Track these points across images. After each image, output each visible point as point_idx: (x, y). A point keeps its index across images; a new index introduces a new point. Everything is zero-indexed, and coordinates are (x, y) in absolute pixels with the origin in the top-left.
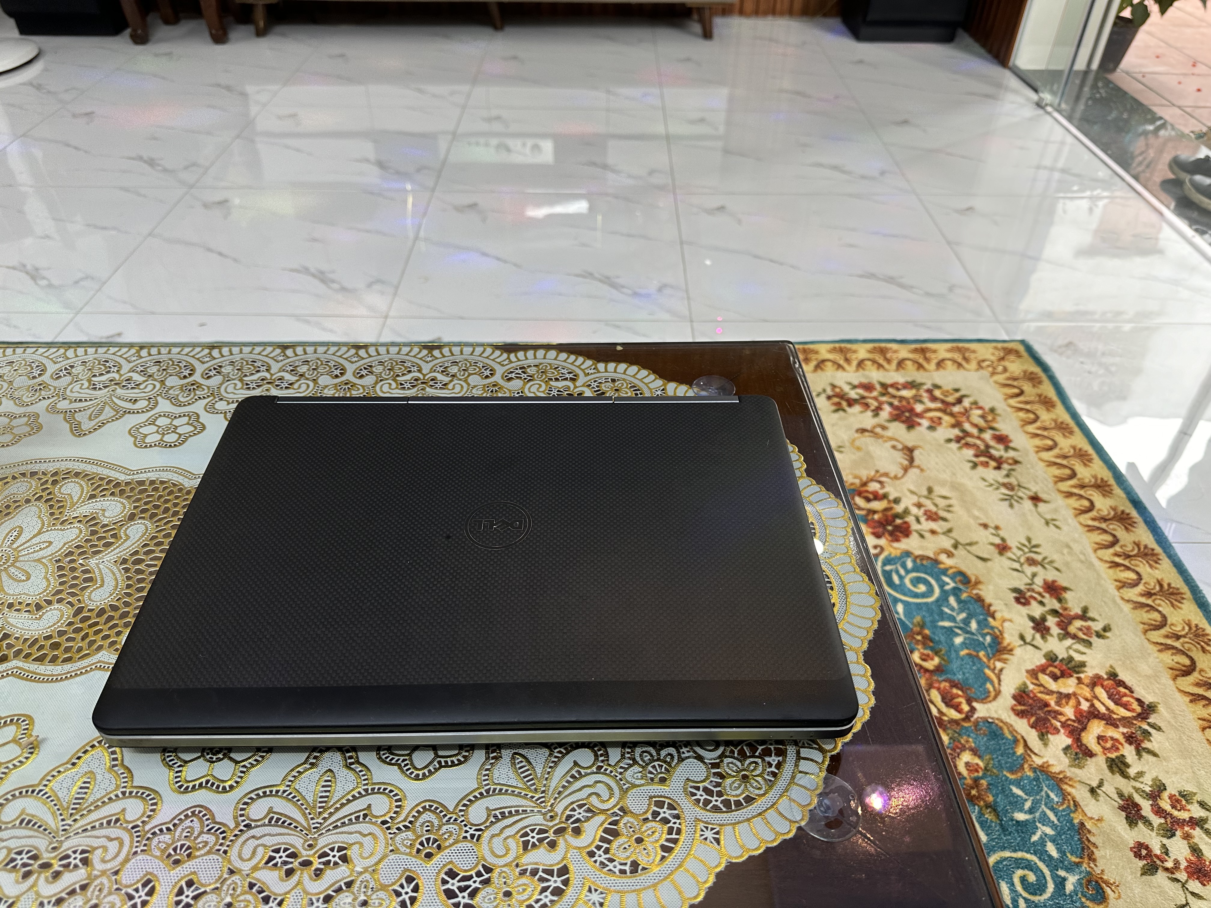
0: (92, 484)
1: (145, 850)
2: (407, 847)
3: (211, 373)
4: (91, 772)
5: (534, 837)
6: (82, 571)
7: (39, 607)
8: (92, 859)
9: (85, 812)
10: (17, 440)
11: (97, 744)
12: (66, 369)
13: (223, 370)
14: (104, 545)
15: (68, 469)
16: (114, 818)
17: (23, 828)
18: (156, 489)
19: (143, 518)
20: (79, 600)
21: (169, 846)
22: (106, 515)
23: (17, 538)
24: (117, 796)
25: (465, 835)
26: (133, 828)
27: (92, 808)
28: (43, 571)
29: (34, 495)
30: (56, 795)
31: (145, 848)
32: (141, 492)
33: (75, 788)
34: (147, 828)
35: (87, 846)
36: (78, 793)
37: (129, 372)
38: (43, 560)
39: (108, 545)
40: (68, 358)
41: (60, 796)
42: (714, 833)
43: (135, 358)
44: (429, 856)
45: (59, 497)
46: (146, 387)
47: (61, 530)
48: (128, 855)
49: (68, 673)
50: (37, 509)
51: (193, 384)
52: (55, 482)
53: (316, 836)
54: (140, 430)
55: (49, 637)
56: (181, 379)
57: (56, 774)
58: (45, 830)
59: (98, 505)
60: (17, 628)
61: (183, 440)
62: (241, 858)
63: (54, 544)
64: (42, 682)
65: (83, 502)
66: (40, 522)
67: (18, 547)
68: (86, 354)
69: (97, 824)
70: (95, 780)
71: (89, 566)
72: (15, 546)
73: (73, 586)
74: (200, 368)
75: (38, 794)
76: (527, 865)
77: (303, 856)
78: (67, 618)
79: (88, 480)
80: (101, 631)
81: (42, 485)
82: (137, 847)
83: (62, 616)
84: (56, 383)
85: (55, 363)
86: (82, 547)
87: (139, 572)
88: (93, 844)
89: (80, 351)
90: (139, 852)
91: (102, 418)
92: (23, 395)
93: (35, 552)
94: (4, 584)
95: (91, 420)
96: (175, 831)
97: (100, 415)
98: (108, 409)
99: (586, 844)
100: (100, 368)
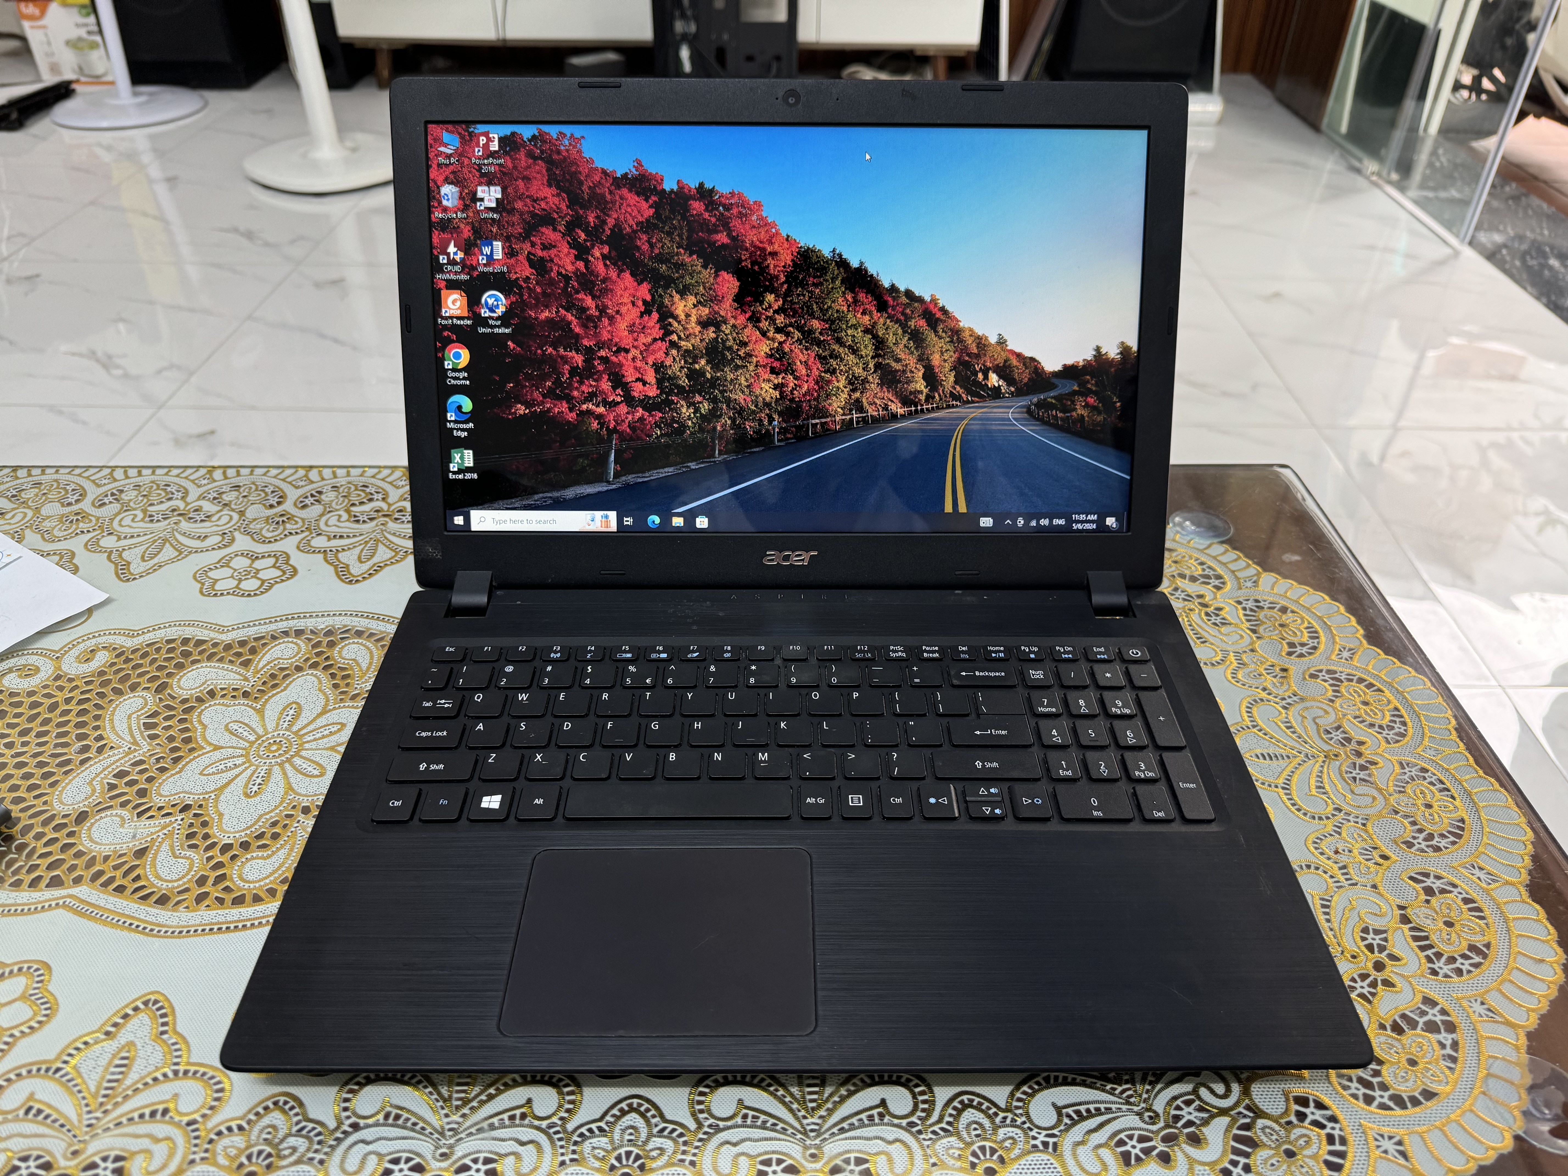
0: (382, 647)
1: (576, 1160)
2: (955, 1159)
5: (1135, 1148)
8: (502, 1173)
9: (475, 1104)
10: (266, 587)
12: (312, 496)
15: (345, 626)
16: (518, 1112)
17: (392, 1126)
21: (608, 1153)
23: (296, 717)
25: (1033, 1142)
26: (549, 1127)
27: (484, 1098)
29: (306, 661)
31: (575, 1157)
34: (570, 1127)
35: (491, 1152)
37: (399, 500)
40: (312, 482)
42: (1395, 1144)
43: (403, 482)
45: (341, 663)
48: (553, 1166)
50: (314, 679)
52: (331, 644)
53: (817, 1142)
58: (423, 1128)
66: (321, 696)
67: (300, 730)
68: (335, 476)
69: (496, 1121)
72: (295, 729)
79: (377, 641)
81: (314, 647)
82: (562, 1154)
84: (303, 514)
85: (297, 487)
88: (497, 1150)
89: (327, 473)
90: (568, 1162)
91: (375, 560)
92: (261, 529)
93: (324, 737)
94: (292, 780)
95: (361, 562)
96: (612, 1132)
97: (372, 556)
98: (381, 548)
99: (1214, 1159)
100: (359, 495)
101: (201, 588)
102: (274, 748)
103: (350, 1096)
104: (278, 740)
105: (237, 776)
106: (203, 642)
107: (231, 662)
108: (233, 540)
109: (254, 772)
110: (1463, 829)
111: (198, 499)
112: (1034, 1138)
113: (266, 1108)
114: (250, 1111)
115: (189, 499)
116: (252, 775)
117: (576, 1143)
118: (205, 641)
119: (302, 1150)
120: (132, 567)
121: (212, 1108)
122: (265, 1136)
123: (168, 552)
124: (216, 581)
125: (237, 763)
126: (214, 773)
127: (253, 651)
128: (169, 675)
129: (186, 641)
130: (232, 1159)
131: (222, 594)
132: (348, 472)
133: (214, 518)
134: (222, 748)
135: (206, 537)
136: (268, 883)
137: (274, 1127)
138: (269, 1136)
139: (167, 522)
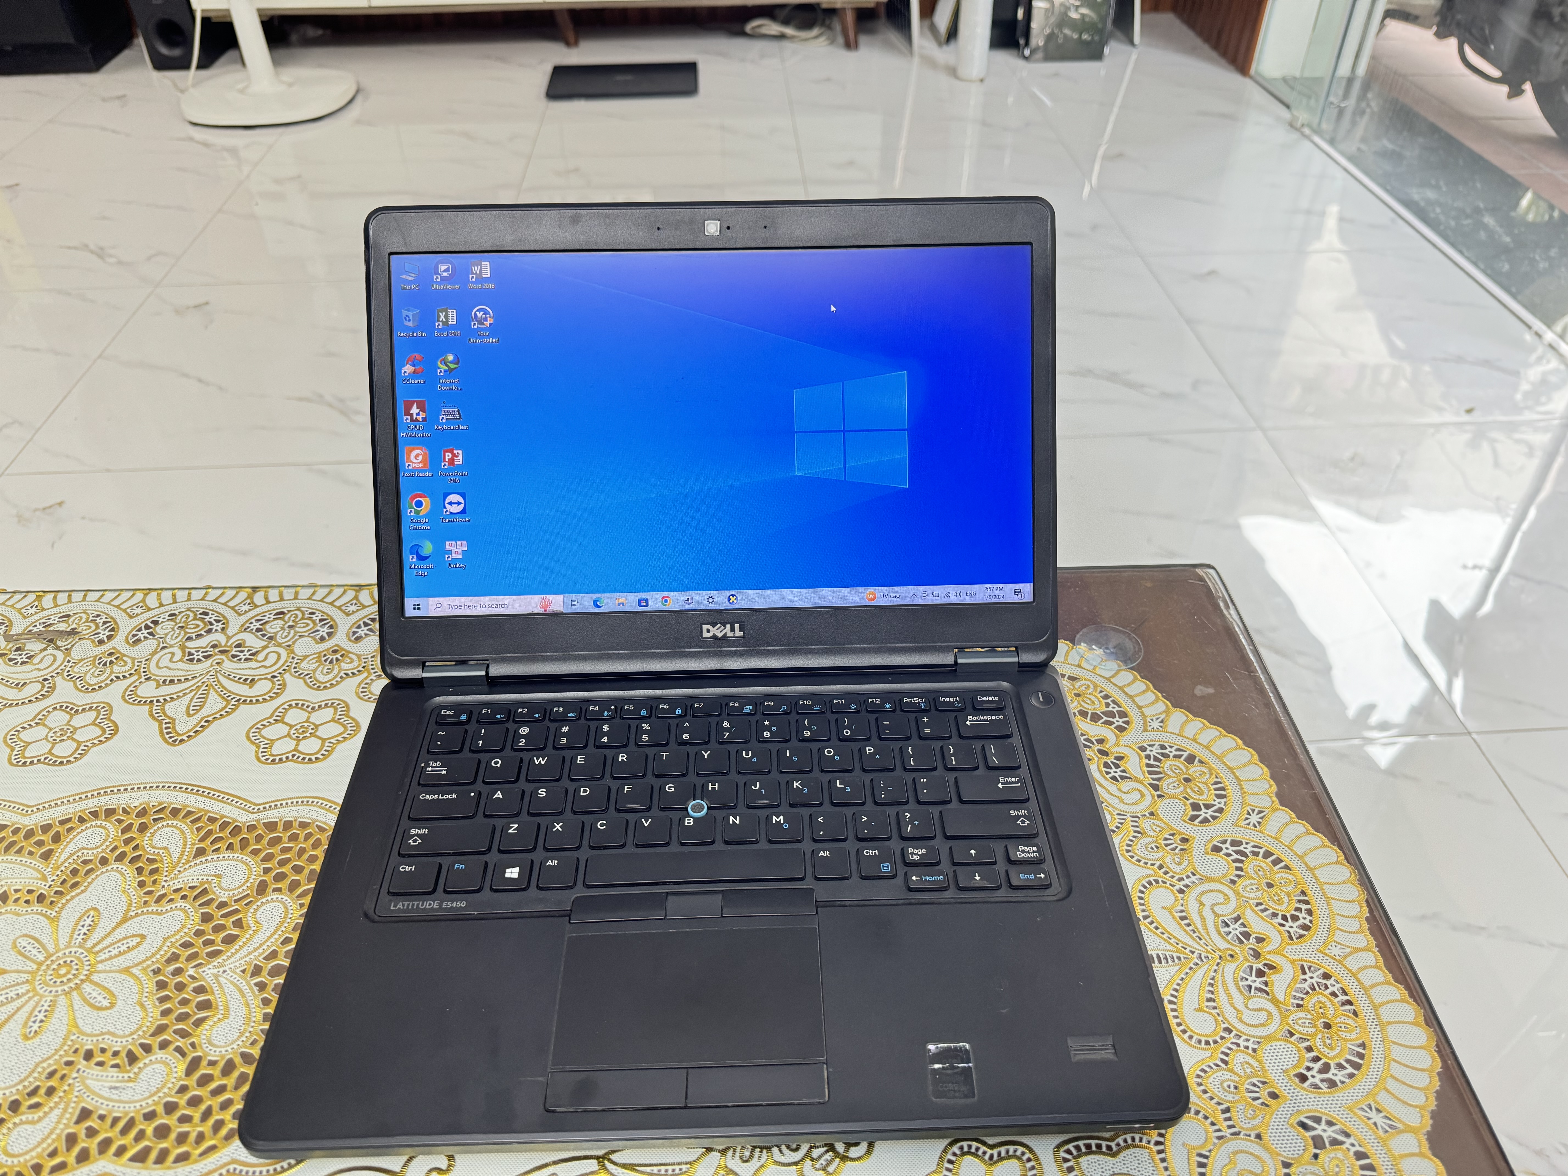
0: (198, 829)
3: (360, 633)
6: (194, 990)
7: (132, 1058)
10: (82, 750)
12: (147, 627)
14: (224, 941)
15: (160, 804)
18: (294, 838)
19: (279, 890)
20: (193, 1045)
22: (224, 885)
23: (92, 928)
28: (135, 989)
29: (113, 850)
32: (273, 842)
37: (240, 631)
38: (134, 970)
39: (230, 940)
40: (149, 609)
43: (246, 608)
45: (150, 852)
46: (266, 658)
47: (157, 913)
50: (118, 875)
51: (335, 652)
52: (143, 828)
54: (264, 732)
55: (150, 1116)
56: (316, 642)
59: (211, 868)
60: (101, 1097)
61: (326, 750)
63: (148, 940)
65: (188, 862)
66: (124, 898)
67: (95, 945)
68: (175, 602)
71: (204, 979)
72: (89, 944)
73: (182, 1018)
74: (343, 625)
78: (178, 1080)
79: (192, 822)
81: (124, 831)
83: (169, 1075)
84: (134, 652)
85: (131, 617)
86: (191, 945)
89: (167, 596)
91: (205, 712)
92: (86, 673)
93: (120, 954)
94: (78, 1015)
95: (189, 715)
97: (201, 707)
98: (213, 695)
100: (198, 626)
101: (11, 754)
102: (63, 971)
104: (69, 960)
105: (18, 1009)
107: (31, 853)
108: (54, 688)
109: (37, 1003)
110: (1362, 1057)
116: (35, 1008)
118: (7, 826)
124: (28, 744)
125: (20, 992)
127: (57, 839)
131: (32, 762)
132: (189, 594)
133: (36, 660)
135: (24, 685)
136: (34, 1156)
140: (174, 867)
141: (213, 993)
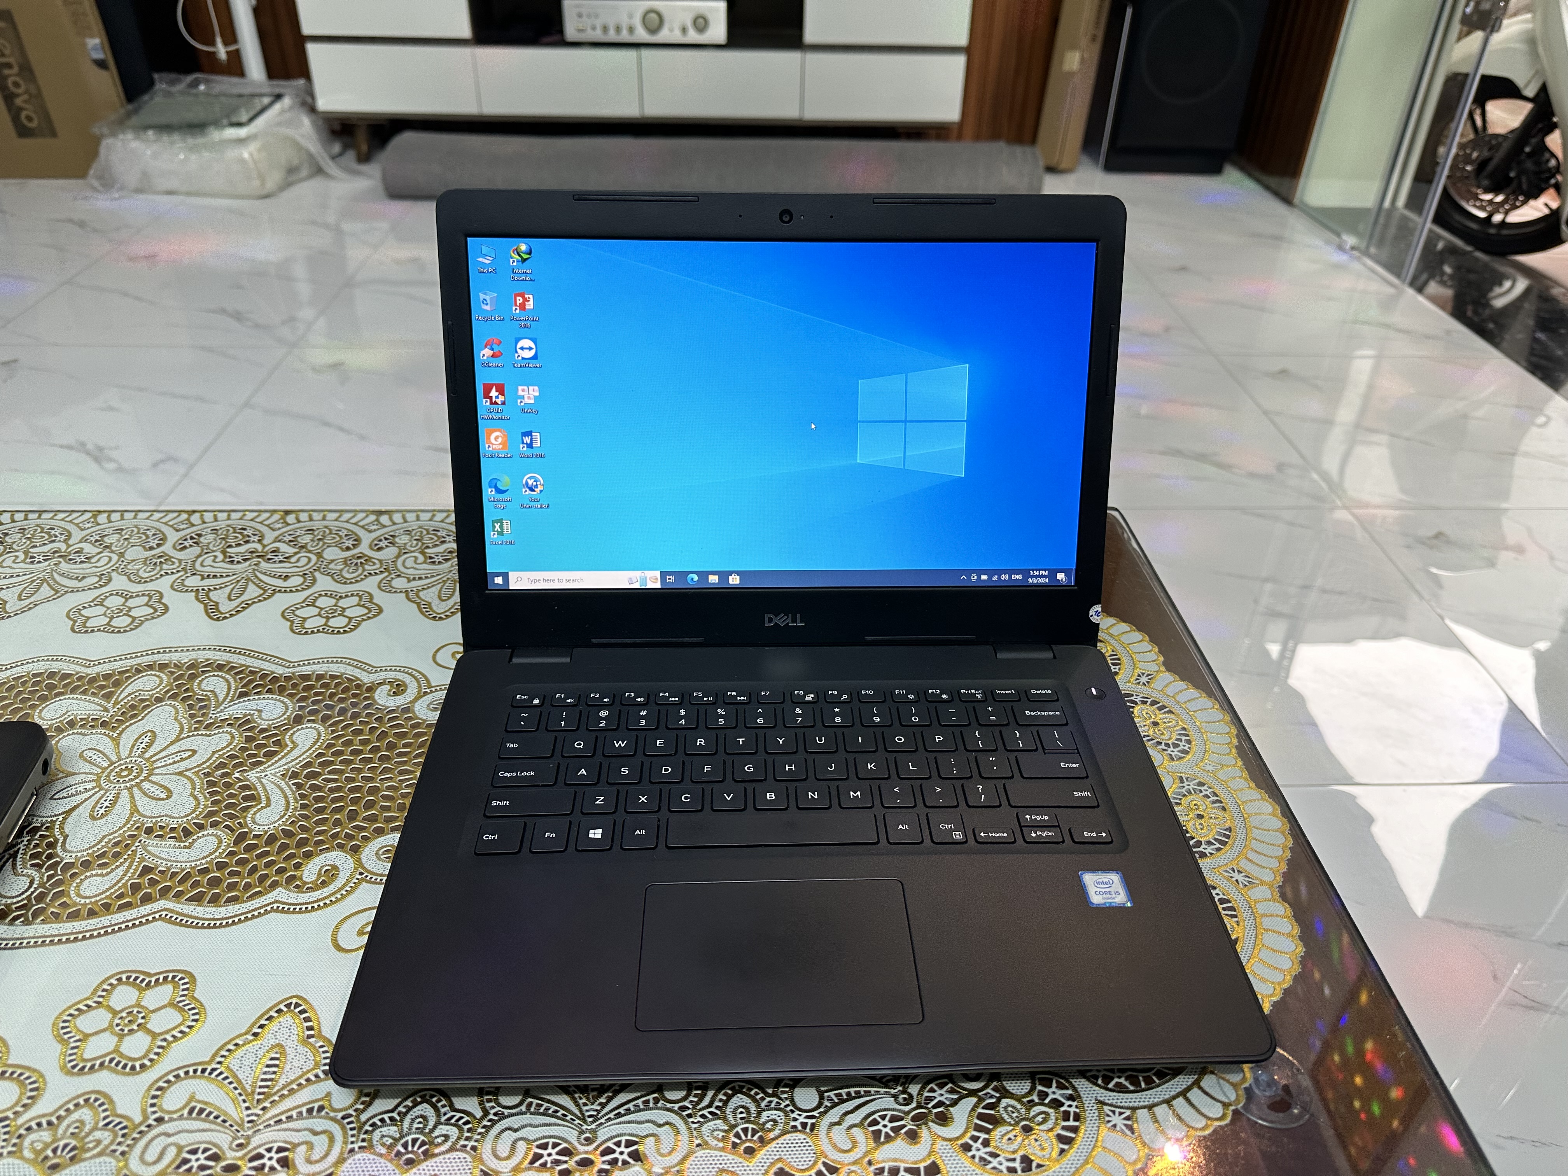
0: (241, 679)
1: (364, 1147)
2: (718, 1140)
3: (382, 544)
4: (279, 1045)
5: (885, 1126)
6: (240, 787)
7: (187, 833)
8: (293, 1160)
9: (276, 1098)
10: (136, 624)
11: (285, 1009)
12: (192, 538)
13: (397, 540)
14: (265, 755)
15: (208, 660)
16: (316, 1105)
17: (194, 1119)
18: (325, 685)
19: (313, 721)
20: (239, 823)
21: (396, 1140)
22: (264, 717)
23: (150, 745)
24: (317, 1076)
25: (793, 1123)
26: (343, 1118)
27: (286, 1092)
28: (189, 786)
29: (166, 692)
30: (235, 1076)
31: (364, 1144)
32: (307, 688)
33: (260, 1066)
34: (363, 1117)
35: (285, 1142)
36: (265, 1073)
37: (274, 542)
38: (187, 773)
39: (270, 755)
40: (193, 525)
41: (241, 1077)
42: (1125, 1119)
43: (280, 525)
44: (750, 1151)
45: (200, 694)
46: (298, 561)
47: (206, 735)
48: (342, 1153)
49: (235, 916)
50: (171, 709)
51: (359, 558)
52: (193, 677)
53: (593, 1126)
54: (297, 613)
55: (204, 871)
56: (343, 550)
57: (233, 1048)
58: (224, 1121)
59: (253, 705)
60: (161, 858)
61: (353, 626)
62: (497, 1157)
63: (199, 753)
64: (199, 928)
65: (231, 701)
66: (177, 725)
67: (152, 756)
68: (216, 520)
69: (294, 1113)
70: (285, 1057)
71: (248, 780)
72: (147, 755)
73: (228, 806)
74: (367, 539)
75: (210, 1074)
76: (883, 1161)
77: (580, 1153)
78: (228, 846)
79: (237, 674)
80: (272, 863)
81: (175, 680)
82: (352, 1143)
83: (220, 842)
84: (181, 555)
85: (177, 531)
86: (237, 757)
87: (314, 788)
88: (292, 1140)
89: (208, 517)
90: (357, 1149)
91: (245, 597)
92: (138, 570)
93: (174, 763)
94: (139, 803)
95: (230, 600)
96: (402, 1121)
97: (242, 594)
98: (251, 586)
99: (957, 1135)
100: (237, 537)
101: (73, 625)
102: (125, 773)
103: (159, 1093)
104: (130, 766)
105: (86, 800)
106: (69, 676)
107: (93, 693)
108: (110, 580)
109: (103, 796)
110: (1228, 837)
111: (80, 542)
112: (795, 1119)
113: (77, 1105)
114: (60, 1107)
115: (71, 542)
116: (100, 799)
117: (366, 1132)
118: (72, 674)
119: (106, 1142)
120: (7, 605)
121: (24, 1106)
122: (71, 1130)
123: (46, 591)
124: (89, 618)
125: (88, 787)
126: (64, 798)
127: (117, 684)
128: (33, 707)
129: (52, 675)
130: (37, 1153)
131: (93, 631)
132: (229, 515)
133: (93, 560)
134: (75, 774)
135: (84, 578)
136: (103, 899)
137: (82, 1122)
138: (76, 1131)
139: (47, 563)
140: (221, 704)
141: (256, 789)
